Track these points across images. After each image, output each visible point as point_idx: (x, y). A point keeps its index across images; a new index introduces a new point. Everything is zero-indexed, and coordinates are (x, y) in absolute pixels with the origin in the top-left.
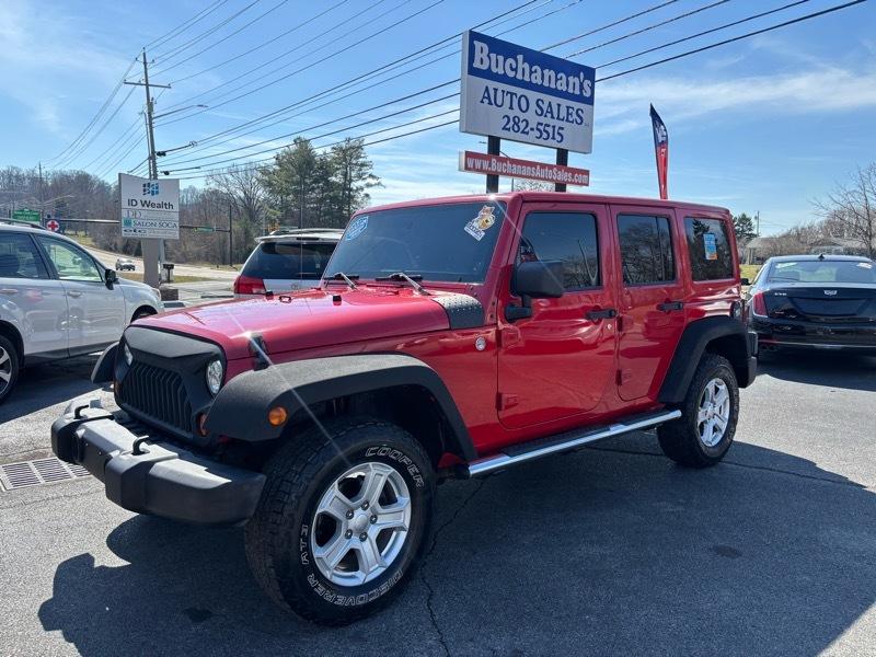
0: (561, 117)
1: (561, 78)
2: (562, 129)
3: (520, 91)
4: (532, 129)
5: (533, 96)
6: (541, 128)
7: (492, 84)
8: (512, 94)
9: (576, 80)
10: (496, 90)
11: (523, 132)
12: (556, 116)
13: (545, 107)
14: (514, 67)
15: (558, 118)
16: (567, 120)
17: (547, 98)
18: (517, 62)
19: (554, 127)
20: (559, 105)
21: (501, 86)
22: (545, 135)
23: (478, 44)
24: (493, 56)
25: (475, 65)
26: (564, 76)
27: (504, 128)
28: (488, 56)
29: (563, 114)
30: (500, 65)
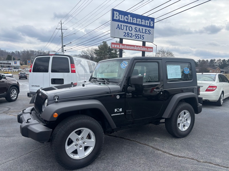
0: (143, 32)
1: (143, 21)
2: (144, 35)
3: (129, 25)
4: (133, 36)
5: (134, 26)
6: (136, 35)
7: (120, 24)
8: (127, 26)
9: (148, 21)
10: (121, 25)
11: (130, 37)
12: (141, 32)
13: (138, 30)
14: (127, 18)
15: (142, 33)
16: (145, 33)
17: (138, 27)
18: (128, 17)
19: (141, 35)
20: (142, 29)
21: (123, 24)
22: (138, 37)
23: (115, 12)
24: (120, 16)
25: (114, 18)
26: (144, 21)
27: (124, 36)
28: (119, 16)
29: (144, 31)
30: (123, 18)
